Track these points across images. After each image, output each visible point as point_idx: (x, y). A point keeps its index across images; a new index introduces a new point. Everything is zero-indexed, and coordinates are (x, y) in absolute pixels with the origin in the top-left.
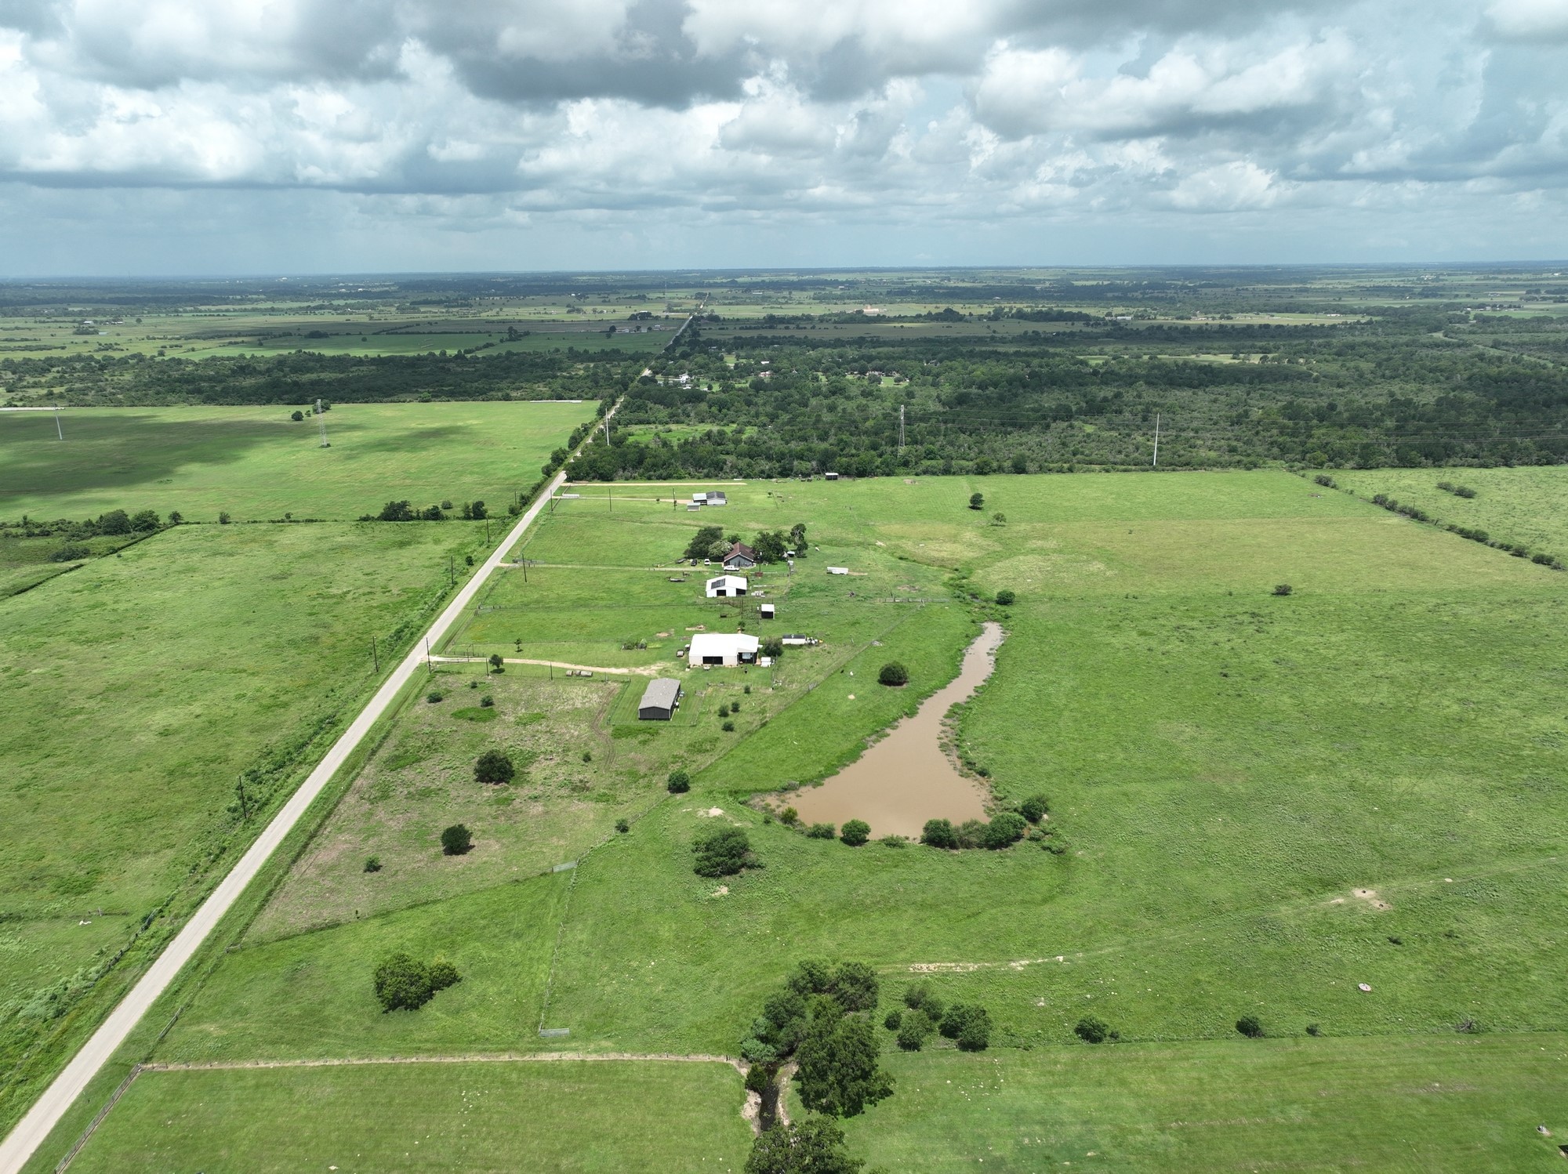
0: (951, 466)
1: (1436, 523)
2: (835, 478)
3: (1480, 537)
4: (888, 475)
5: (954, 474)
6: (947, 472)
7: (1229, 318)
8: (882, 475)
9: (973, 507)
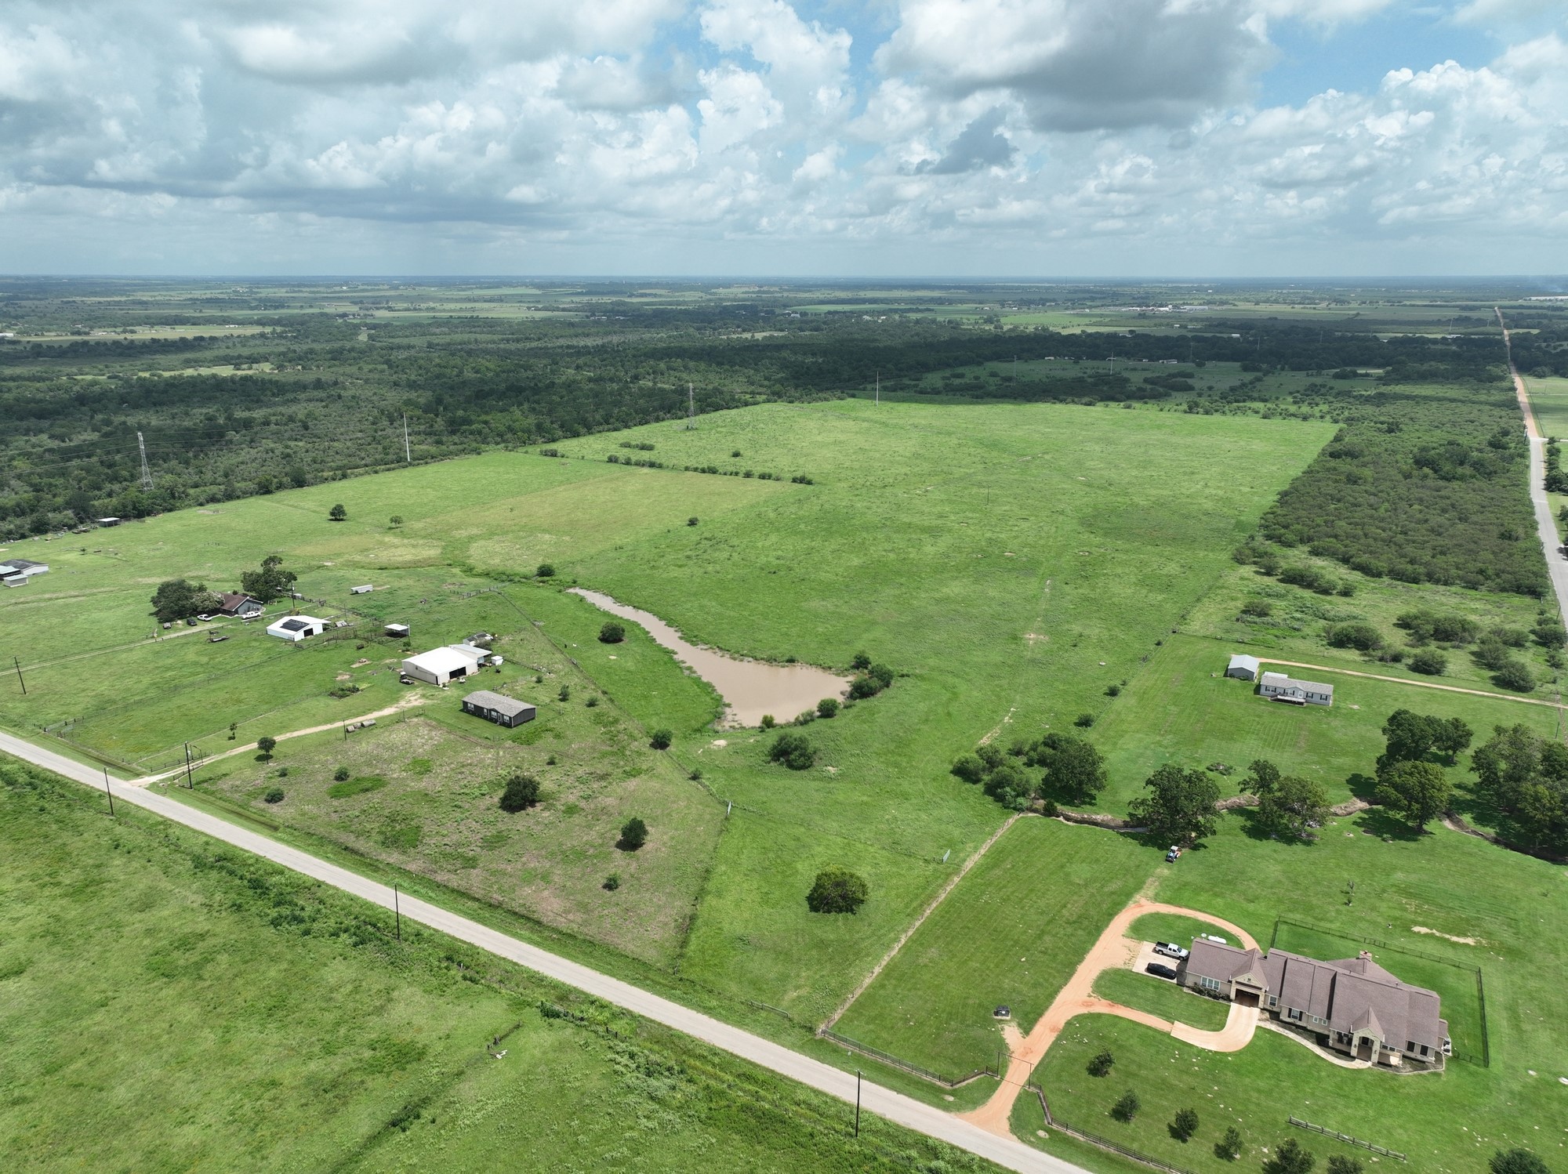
0: (233, 491)
1: (673, 468)
2: (114, 524)
3: (712, 471)
4: (170, 510)
5: (238, 497)
6: (230, 496)
7: (133, 332)
8: (163, 511)
9: (336, 520)
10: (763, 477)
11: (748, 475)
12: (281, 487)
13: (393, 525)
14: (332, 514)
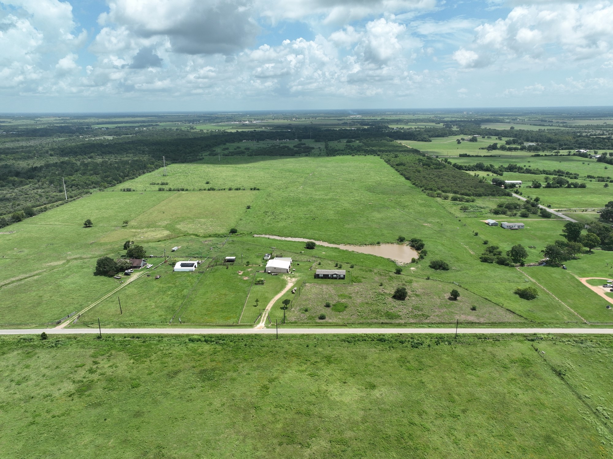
3: (213, 189)
9: (87, 227)
10: (237, 189)
11: (230, 189)
12: (24, 217)
13: (125, 225)
14: (86, 224)
